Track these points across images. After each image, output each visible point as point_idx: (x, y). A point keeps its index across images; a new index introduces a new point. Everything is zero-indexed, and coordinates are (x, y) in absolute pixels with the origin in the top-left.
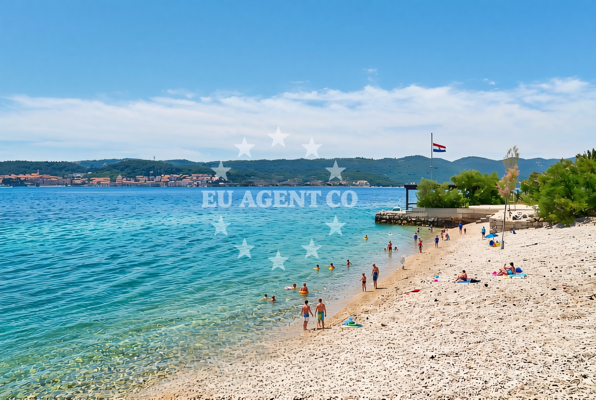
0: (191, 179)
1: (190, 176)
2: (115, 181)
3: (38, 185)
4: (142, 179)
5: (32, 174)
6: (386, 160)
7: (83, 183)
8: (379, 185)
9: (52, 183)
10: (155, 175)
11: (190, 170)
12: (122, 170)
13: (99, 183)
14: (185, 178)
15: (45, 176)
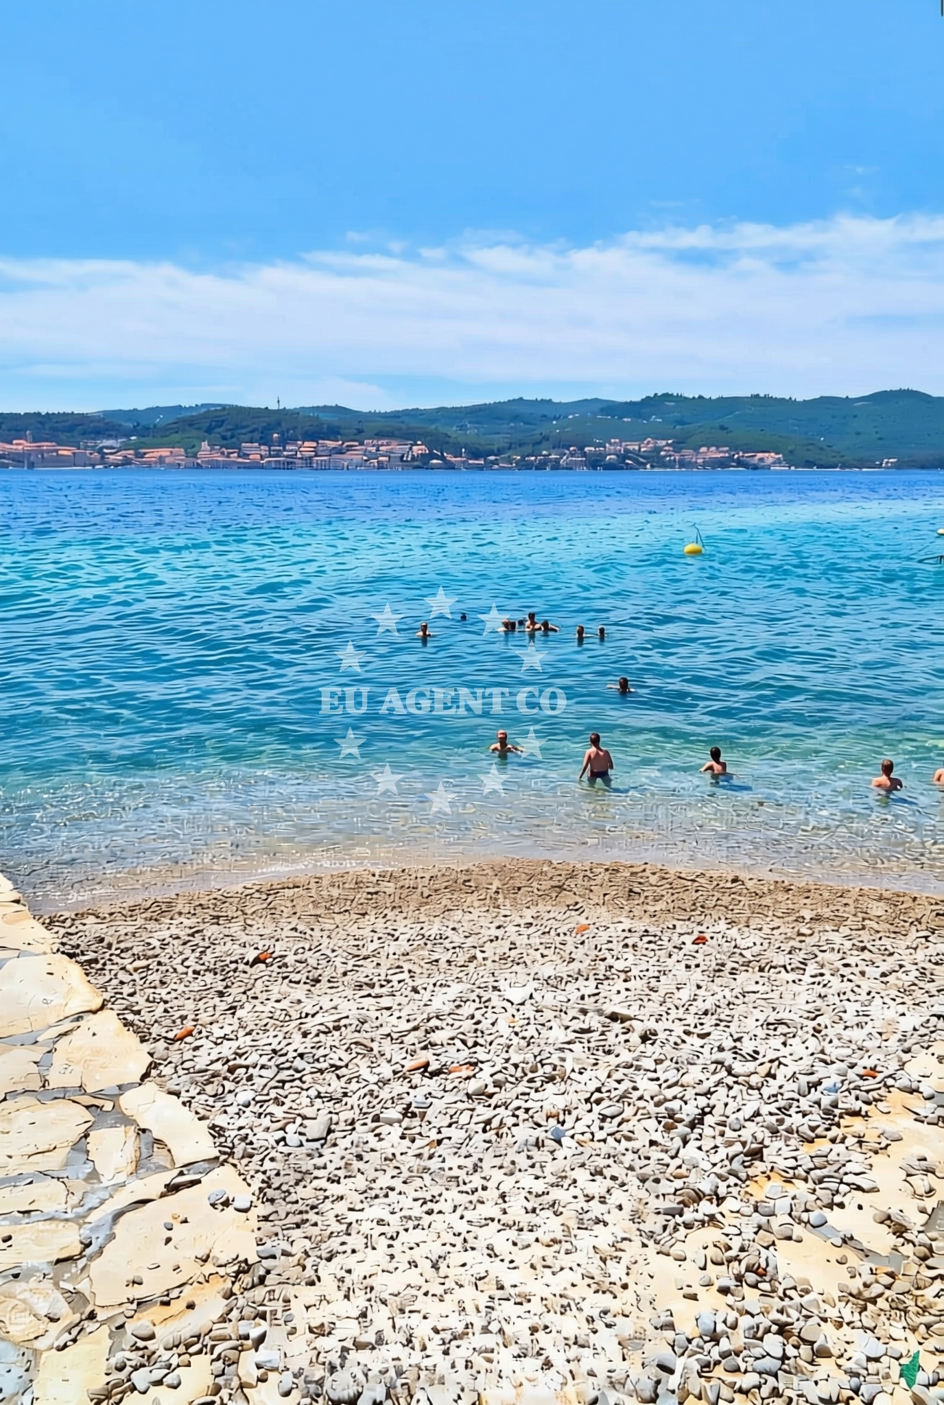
0: (365, 452)
1: (361, 444)
2: (195, 456)
3: (32, 465)
4: (256, 452)
5: (14, 442)
6: (826, 403)
7: (126, 462)
8: (809, 464)
9: (60, 461)
10: (283, 442)
11: (360, 431)
12: (209, 430)
13: (161, 460)
14: (349, 448)
15: (46, 445)
